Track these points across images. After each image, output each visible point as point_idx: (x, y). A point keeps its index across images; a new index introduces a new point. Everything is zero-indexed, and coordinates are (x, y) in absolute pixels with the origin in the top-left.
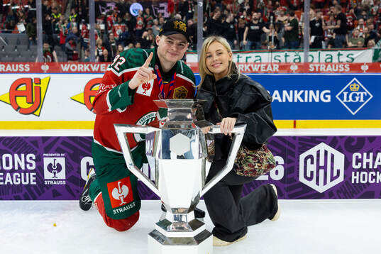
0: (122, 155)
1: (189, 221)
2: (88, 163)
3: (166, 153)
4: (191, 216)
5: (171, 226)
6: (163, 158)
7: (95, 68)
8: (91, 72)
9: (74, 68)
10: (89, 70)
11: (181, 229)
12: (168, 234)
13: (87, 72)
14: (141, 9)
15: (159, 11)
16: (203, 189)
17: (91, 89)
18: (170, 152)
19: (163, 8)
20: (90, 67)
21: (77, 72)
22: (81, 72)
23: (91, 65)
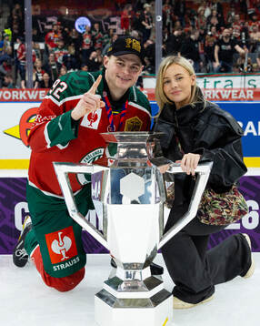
0: (64, 200)
1: (144, 279)
2: (23, 210)
3: (117, 197)
4: (147, 273)
5: (123, 285)
6: (113, 203)
7: (33, 96)
8: (29, 101)
9: (7, 95)
10: (25, 98)
11: (135, 288)
12: (119, 295)
13: (23, 101)
14: (89, 24)
15: (109, 27)
16: (161, 240)
17: (28, 121)
18: (122, 196)
19: (114, 23)
20: (26, 95)
21: (11, 101)
22: (16, 101)
23: (28, 92)
